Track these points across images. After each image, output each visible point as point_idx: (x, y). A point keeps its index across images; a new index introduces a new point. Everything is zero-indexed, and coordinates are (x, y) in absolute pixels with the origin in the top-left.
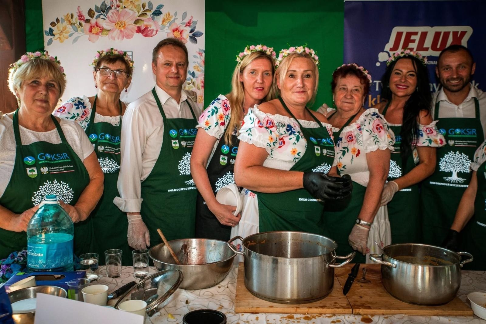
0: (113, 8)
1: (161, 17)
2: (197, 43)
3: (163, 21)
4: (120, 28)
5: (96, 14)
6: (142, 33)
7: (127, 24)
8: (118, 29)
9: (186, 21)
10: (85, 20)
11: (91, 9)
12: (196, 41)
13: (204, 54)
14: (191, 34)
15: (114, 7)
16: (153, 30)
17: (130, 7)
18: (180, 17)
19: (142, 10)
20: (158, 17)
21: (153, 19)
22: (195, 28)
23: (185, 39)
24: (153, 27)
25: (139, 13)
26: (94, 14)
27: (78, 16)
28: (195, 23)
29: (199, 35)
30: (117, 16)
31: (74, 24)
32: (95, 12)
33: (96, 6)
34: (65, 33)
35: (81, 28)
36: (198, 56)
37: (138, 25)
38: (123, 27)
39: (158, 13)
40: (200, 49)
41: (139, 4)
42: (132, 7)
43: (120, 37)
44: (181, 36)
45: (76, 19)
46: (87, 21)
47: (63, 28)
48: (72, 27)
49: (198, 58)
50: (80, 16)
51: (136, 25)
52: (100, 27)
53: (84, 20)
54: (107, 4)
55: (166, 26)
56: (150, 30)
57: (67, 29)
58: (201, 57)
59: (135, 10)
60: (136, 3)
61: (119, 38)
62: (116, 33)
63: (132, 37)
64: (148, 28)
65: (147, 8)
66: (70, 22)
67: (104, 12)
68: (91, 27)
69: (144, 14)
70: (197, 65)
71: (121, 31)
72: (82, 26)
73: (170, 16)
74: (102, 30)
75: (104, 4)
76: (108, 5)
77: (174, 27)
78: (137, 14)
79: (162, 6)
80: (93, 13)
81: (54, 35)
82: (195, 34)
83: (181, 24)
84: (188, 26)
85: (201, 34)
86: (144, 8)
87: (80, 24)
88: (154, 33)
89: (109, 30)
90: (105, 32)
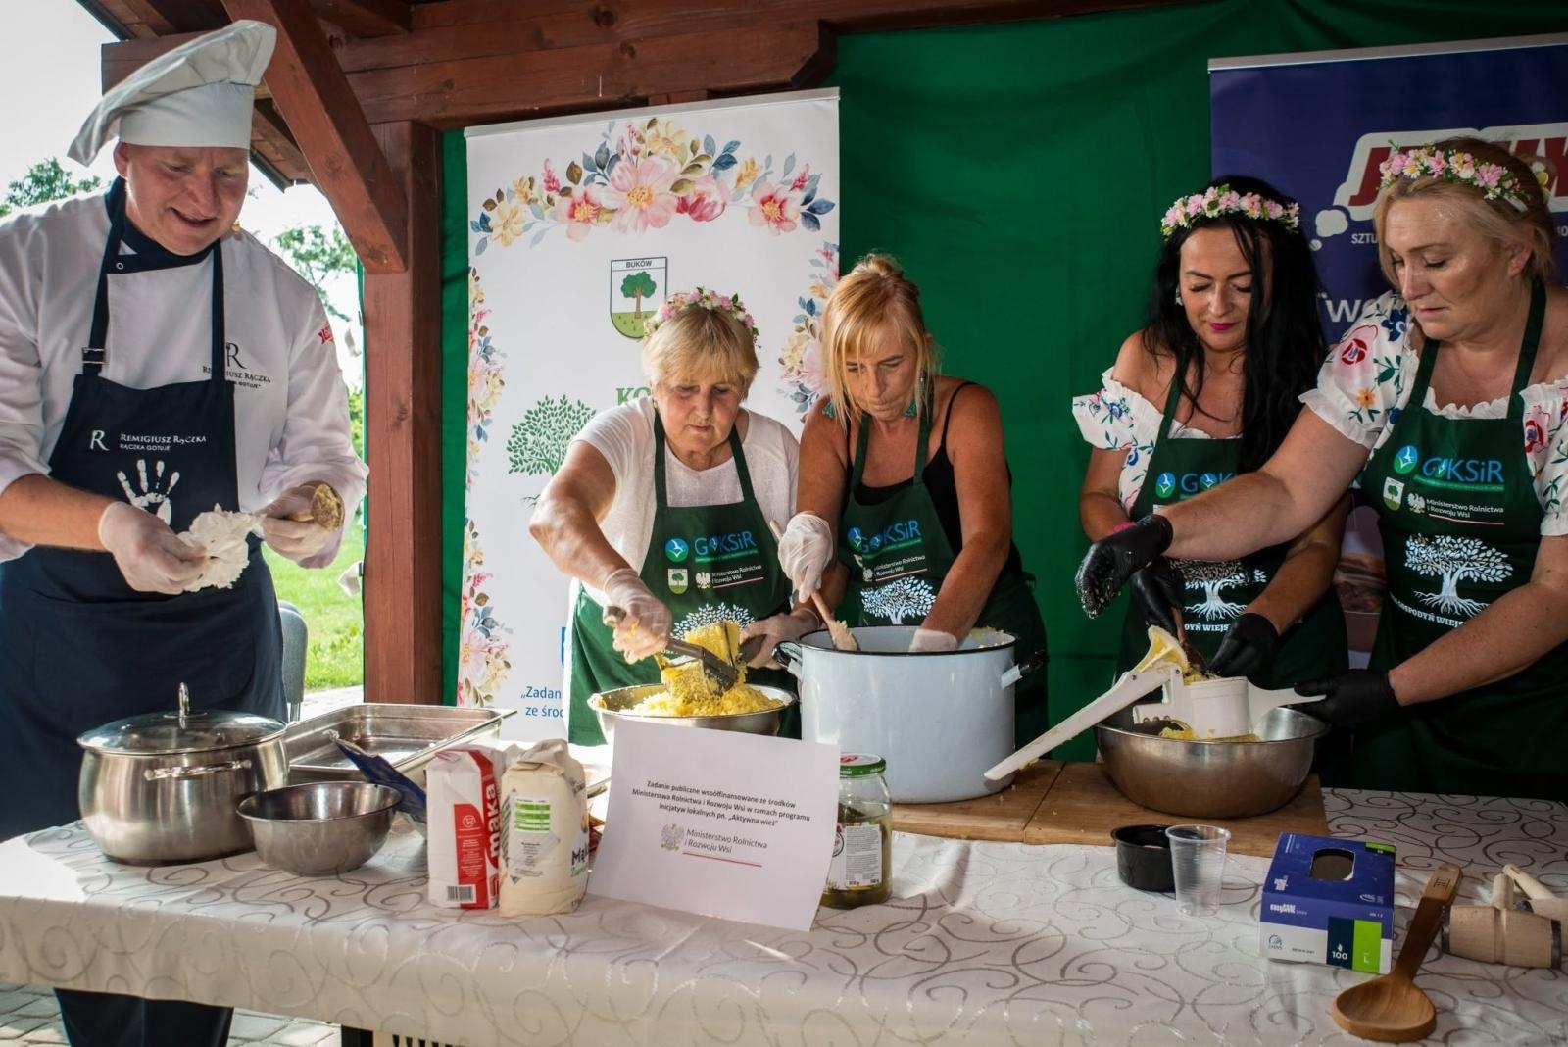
0: (624, 157)
1: (734, 171)
2: (819, 228)
3: (739, 180)
4: (639, 203)
5: (586, 174)
6: (690, 213)
7: (654, 193)
8: (633, 207)
9: (794, 176)
10: (560, 188)
11: (573, 163)
12: (817, 222)
13: (836, 256)
14: (805, 209)
15: (625, 154)
16: (716, 204)
17: (662, 152)
18: (778, 167)
19: (690, 157)
20: (726, 171)
21: (715, 178)
22: (814, 191)
23: (790, 221)
24: (714, 196)
25: (682, 164)
26: (580, 175)
27: (545, 181)
28: (816, 179)
29: (824, 210)
30: (631, 174)
31: (537, 200)
32: (584, 170)
33: (585, 156)
34: (516, 223)
35: (552, 208)
36: (823, 259)
37: (681, 194)
38: (645, 201)
39: (726, 162)
40: (827, 245)
41: (683, 145)
42: (667, 152)
43: (640, 226)
44: (782, 213)
45: (540, 191)
46: (566, 192)
47: (511, 211)
48: (531, 208)
49: (822, 265)
50: (549, 182)
51: (675, 194)
52: (593, 205)
53: (557, 190)
54: (610, 149)
55: (746, 190)
56: (709, 204)
57: (518, 215)
58: (831, 263)
59: (674, 158)
60: (677, 143)
61: (635, 228)
62: (630, 215)
63: (667, 224)
64: (703, 200)
65: (701, 151)
66: (526, 197)
67: (602, 167)
68: (574, 206)
69: (695, 166)
70: (821, 282)
71: (641, 211)
72: (553, 205)
73: (756, 167)
74: (599, 210)
75: (604, 150)
76: (613, 151)
77: (765, 192)
78: (678, 169)
79: (737, 144)
80: (578, 171)
81: (491, 231)
82: (815, 207)
83: (781, 186)
84: (797, 190)
85: (830, 206)
86: (694, 152)
87: (550, 200)
88: (718, 210)
89: (613, 211)
90: (607, 216)
